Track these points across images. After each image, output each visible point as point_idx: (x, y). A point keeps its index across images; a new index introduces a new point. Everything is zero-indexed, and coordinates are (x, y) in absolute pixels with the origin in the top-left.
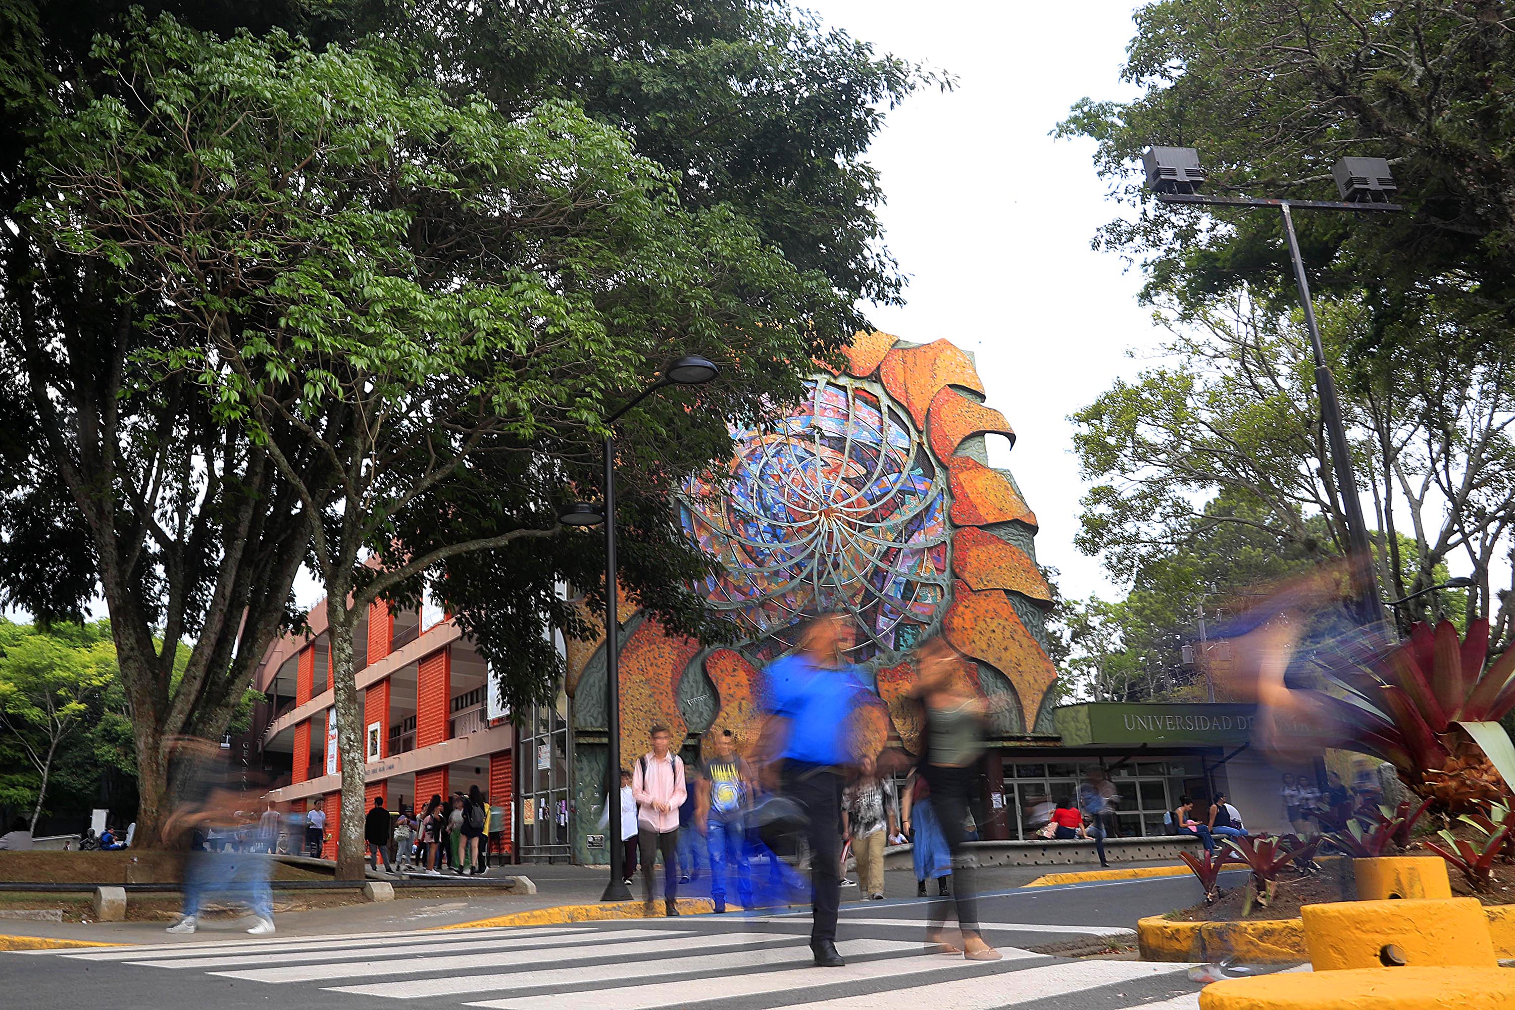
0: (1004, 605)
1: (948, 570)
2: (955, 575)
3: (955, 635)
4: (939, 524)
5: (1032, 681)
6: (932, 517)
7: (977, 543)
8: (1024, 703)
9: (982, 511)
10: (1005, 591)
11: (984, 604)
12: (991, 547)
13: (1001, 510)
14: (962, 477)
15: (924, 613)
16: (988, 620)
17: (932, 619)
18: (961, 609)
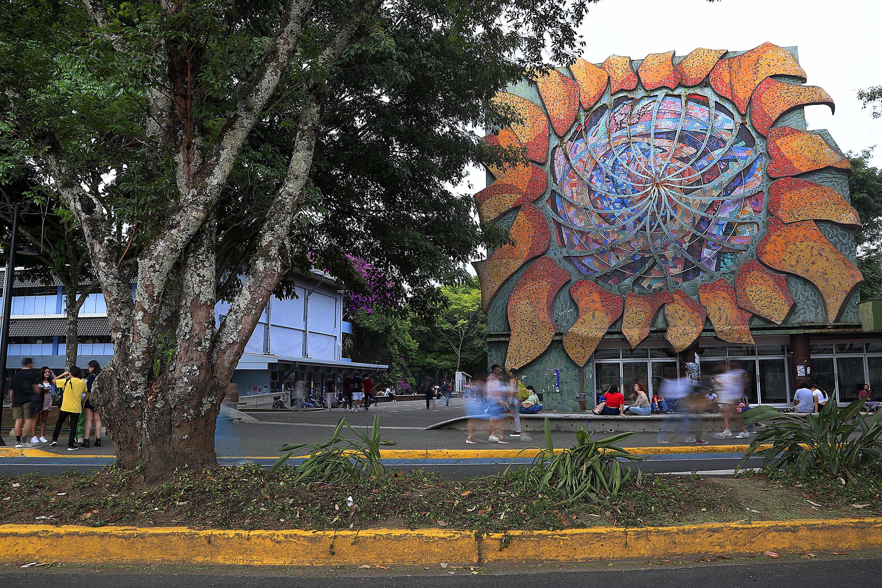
0: (813, 231)
1: (764, 211)
2: (769, 213)
3: (767, 256)
4: (758, 179)
5: (837, 285)
6: (753, 174)
7: (791, 189)
8: (827, 301)
9: (796, 164)
10: (815, 220)
11: (795, 232)
12: (804, 190)
13: (815, 161)
14: (778, 142)
15: (742, 243)
16: (797, 243)
17: (747, 246)
18: (773, 237)
